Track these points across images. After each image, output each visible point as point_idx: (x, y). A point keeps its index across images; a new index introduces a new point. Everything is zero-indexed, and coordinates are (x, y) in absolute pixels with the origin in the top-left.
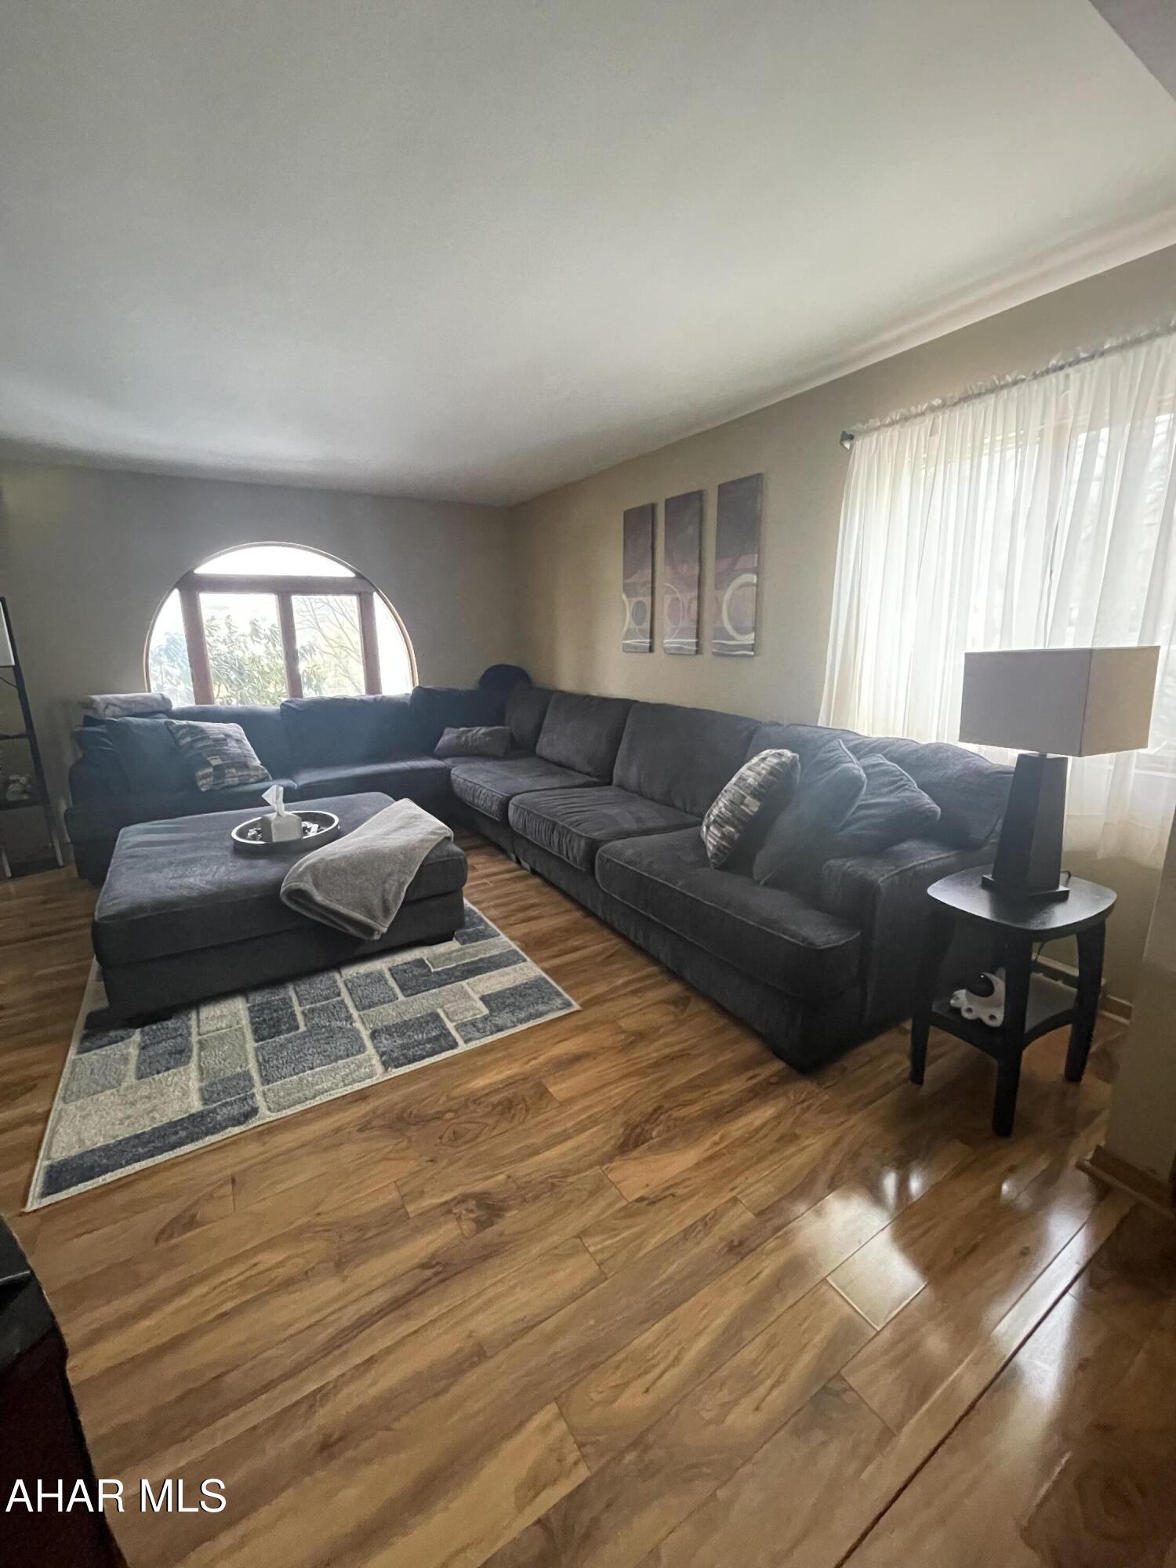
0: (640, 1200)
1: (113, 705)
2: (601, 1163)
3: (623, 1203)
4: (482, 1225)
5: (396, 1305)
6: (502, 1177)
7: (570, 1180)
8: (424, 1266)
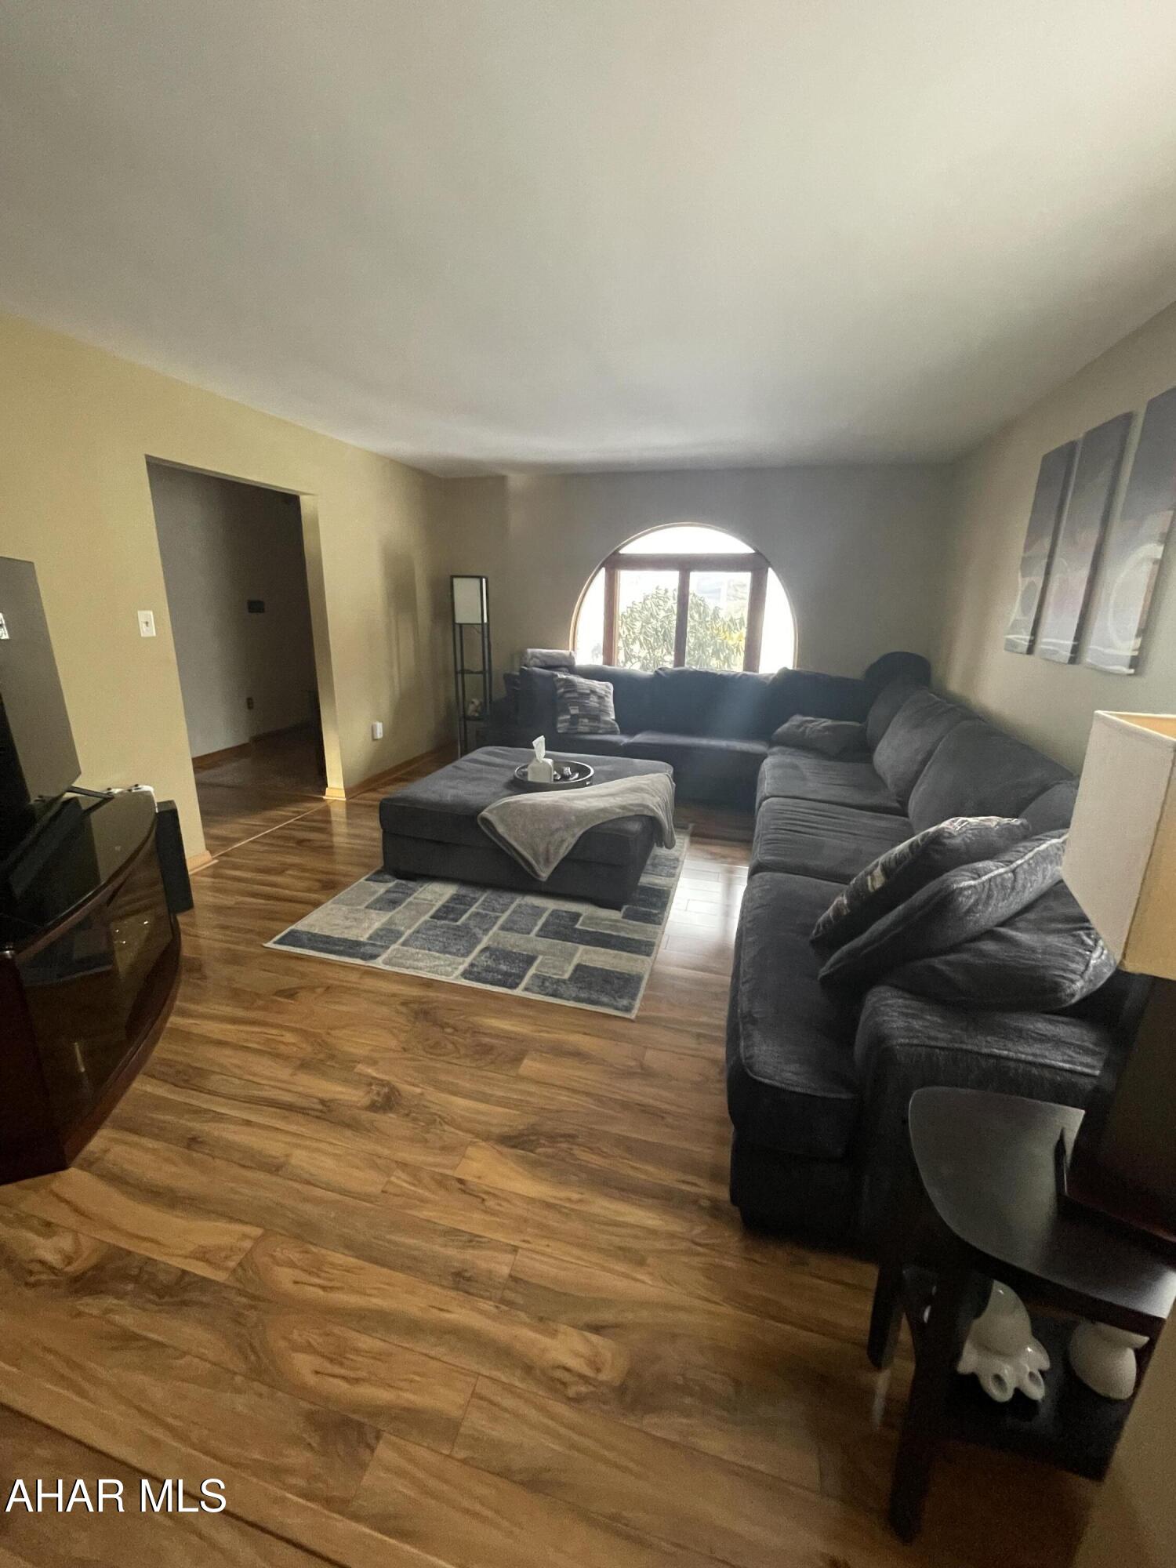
0: (461, 1181)
1: (537, 658)
2: (477, 1135)
3: (448, 1172)
4: (373, 1107)
5: (289, 1107)
6: (419, 1090)
7: (446, 1127)
8: (322, 1102)
